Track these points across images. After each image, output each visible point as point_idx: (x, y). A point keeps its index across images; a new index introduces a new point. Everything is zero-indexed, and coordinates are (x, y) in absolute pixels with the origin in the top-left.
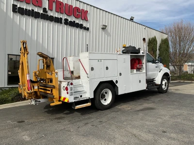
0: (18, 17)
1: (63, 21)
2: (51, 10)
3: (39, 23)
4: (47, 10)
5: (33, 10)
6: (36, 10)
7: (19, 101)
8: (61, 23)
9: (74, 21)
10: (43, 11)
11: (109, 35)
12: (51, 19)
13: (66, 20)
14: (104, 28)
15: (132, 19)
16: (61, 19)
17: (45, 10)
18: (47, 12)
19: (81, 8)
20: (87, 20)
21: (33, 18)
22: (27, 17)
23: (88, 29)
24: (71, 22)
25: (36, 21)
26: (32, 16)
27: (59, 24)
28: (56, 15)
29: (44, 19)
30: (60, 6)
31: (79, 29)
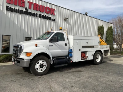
0: (9, 14)
1: (38, 15)
3: (22, 17)
4: (28, 9)
5: (19, 9)
6: (21, 9)
7: (5, 62)
8: (37, 16)
9: (45, 16)
10: (25, 10)
11: (69, 24)
12: (30, 14)
13: (40, 15)
14: (66, 19)
15: (86, 14)
16: (37, 14)
17: (26, 9)
18: (27, 10)
19: (50, 7)
20: (54, 15)
21: (19, 14)
22: (15, 13)
23: (55, 20)
24: (43, 16)
25: (20, 16)
26: (18, 12)
27: (35, 17)
28: (34, 12)
29: (26, 14)
30: (36, 6)
31: (49, 20)
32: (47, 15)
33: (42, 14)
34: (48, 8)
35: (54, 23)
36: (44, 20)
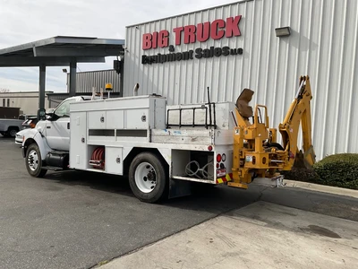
1: (195, 54)
4: (174, 46)
6: (163, 52)
8: (192, 58)
9: (212, 48)
10: (170, 51)
12: (178, 57)
13: (199, 50)
14: (284, 34)
16: (192, 52)
18: (174, 50)
20: (239, 35)
21: (160, 64)
24: (206, 50)
25: (162, 67)
27: (189, 60)
28: (186, 49)
29: (172, 61)
30: (189, 33)
31: (223, 57)
32: (218, 45)
33: (204, 47)
34: (217, 23)
35: (240, 60)
36: (209, 63)
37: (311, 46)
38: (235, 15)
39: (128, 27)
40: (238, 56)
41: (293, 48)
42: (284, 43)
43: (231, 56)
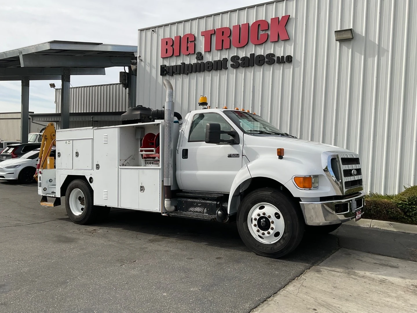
1: (230, 63)
2: (210, 51)
4: (203, 53)
5: (184, 64)
6: (188, 61)
8: (226, 68)
9: (253, 55)
10: (198, 58)
12: (208, 67)
13: (233, 59)
14: (345, 38)
16: (226, 60)
17: (200, 56)
18: (202, 58)
19: (272, 16)
21: (185, 76)
23: (289, 59)
24: (244, 59)
25: (187, 79)
26: (184, 73)
27: (223, 70)
28: (218, 57)
29: (200, 71)
31: (266, 66)
32: (260, 51)
33: (242, 54)
35: (289, 69)
36: (248, 73)
37: (380, 51)
38: (281, 14)
39: (141, 30)
40: (287, 65)
41: (357, 55)
42: (345, 48)
43: (276, 66)
